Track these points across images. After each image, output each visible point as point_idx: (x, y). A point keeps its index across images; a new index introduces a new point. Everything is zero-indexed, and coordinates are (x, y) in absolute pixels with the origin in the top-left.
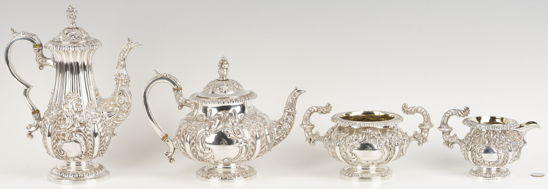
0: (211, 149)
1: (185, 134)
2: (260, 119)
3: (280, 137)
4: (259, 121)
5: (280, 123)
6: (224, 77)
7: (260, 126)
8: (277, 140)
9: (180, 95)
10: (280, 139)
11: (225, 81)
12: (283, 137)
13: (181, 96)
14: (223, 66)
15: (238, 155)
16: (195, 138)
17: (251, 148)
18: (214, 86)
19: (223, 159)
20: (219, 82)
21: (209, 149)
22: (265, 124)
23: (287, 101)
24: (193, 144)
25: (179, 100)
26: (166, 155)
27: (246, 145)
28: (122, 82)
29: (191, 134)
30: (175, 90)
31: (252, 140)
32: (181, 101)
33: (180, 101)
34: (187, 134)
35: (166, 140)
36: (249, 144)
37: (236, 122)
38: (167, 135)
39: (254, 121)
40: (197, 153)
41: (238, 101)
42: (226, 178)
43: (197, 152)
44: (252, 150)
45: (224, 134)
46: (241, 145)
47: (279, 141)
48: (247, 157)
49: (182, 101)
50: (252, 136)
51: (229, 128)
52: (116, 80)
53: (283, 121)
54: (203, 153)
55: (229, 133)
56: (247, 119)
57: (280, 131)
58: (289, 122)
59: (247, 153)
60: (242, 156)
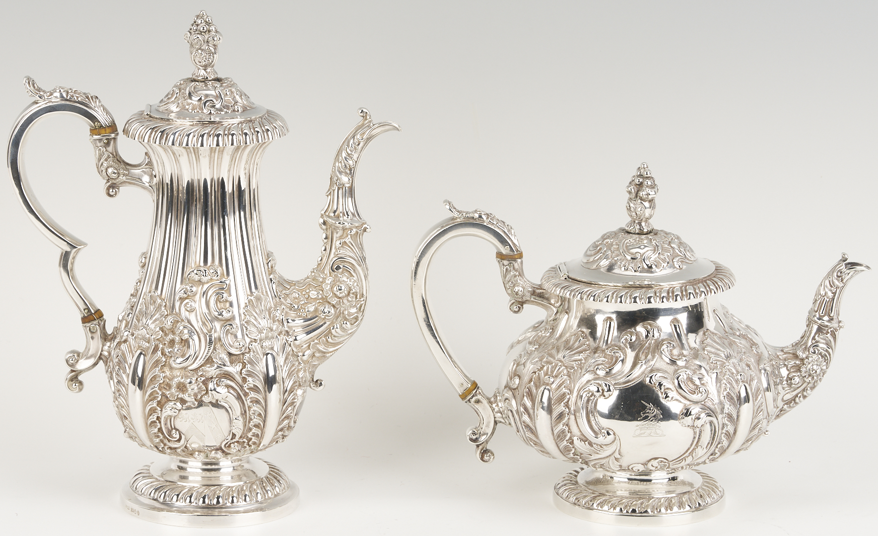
0: (614, 434)
1: (537, 387)
2: (746, 345)
3: (797, 396)
4: (743, 350)
5: (796, 357)
6: (643, 224)
7: (748, 366)
8: (788, 403)
9: (517, 274)
10: (794, 400)
11: (647, 234)
12: (805, 393)
13: (521, 274)
14: (642, 194)
15: (689, 449)
16: (566, 401)
17: (724, 431)
18: (618, 249)
19: (644, 460)
20: (631, 239)
21: (608, 434)
22: (759, 360)
23: (818, 293)
24: (561, 416)
25: (514, 286)
26: (471, 440)
27: (711, 423)
28: (345, 235)
29: (554, 386)
30: (504, 259)
31: (728, 408)
32: (521, 289)
33: (516, 289)
34: (542, 388)
35: (474, 399)
36: (720, 417)
37: (682, 355)
38: (475, 386)
39: (732, 353)
40: (572, 443)
41: (690, 293)
42: (646, 512)
43: (570, 438)
44: (728, 435)
45: (654, 391)
46: (699, 423)
47: (791, 405)
48: (712, 455)
49: (524, 288)
50: (729, 397)
51: (666, 372)
52: (327, 229)
53: (806, 349)
54: (590, 444)
55: (668, 389)
56: (713, 347)
57: (797, 379)
58: (824, 353)
59: (712, 443)
60: (700, 452)
